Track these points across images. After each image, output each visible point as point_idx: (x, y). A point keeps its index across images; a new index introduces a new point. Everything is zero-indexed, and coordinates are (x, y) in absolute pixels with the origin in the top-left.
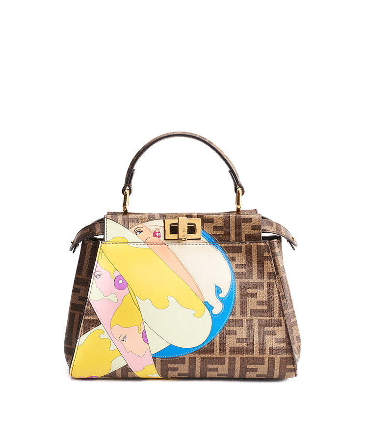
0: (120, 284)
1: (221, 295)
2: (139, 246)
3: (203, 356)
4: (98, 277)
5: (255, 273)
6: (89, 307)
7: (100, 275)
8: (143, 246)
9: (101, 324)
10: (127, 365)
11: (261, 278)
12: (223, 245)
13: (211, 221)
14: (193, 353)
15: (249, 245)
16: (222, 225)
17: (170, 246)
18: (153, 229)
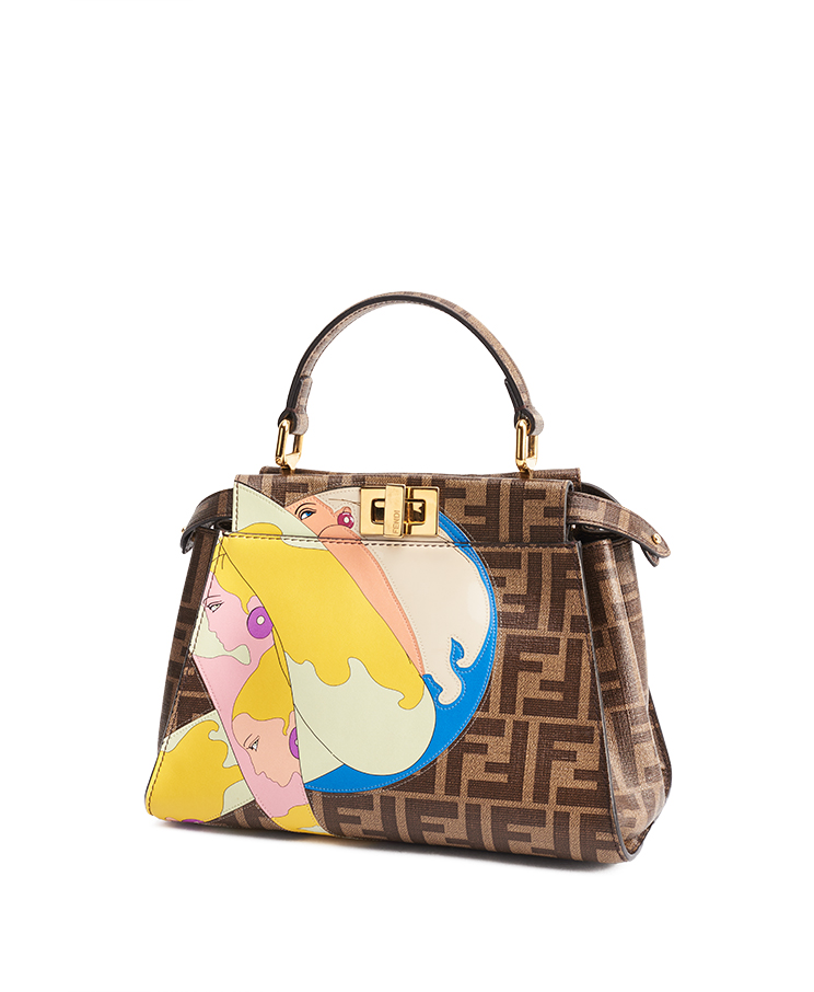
0: (260, 625)
1: (462, 663)
2: (305, 544)
3: (410, 795)
4: (213, 608)
5: (544, 617)
6: (191, 672)
7: (219, 604)
8: (313, 544)
9: (214, 709)
10: (254, 801)
11: (556, 629)
12: (482, 549)
13: (460, 492)
14: (388, 787)
15: (536, 550)
16: (483, 503)
17: (370, 547)
18: (337, 508)
